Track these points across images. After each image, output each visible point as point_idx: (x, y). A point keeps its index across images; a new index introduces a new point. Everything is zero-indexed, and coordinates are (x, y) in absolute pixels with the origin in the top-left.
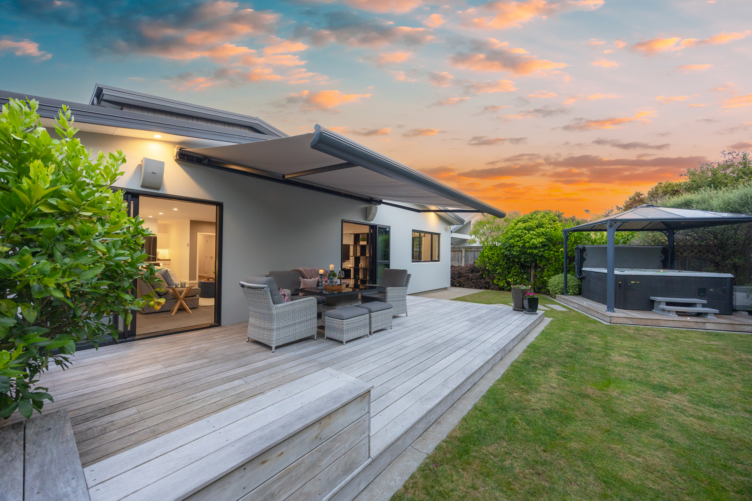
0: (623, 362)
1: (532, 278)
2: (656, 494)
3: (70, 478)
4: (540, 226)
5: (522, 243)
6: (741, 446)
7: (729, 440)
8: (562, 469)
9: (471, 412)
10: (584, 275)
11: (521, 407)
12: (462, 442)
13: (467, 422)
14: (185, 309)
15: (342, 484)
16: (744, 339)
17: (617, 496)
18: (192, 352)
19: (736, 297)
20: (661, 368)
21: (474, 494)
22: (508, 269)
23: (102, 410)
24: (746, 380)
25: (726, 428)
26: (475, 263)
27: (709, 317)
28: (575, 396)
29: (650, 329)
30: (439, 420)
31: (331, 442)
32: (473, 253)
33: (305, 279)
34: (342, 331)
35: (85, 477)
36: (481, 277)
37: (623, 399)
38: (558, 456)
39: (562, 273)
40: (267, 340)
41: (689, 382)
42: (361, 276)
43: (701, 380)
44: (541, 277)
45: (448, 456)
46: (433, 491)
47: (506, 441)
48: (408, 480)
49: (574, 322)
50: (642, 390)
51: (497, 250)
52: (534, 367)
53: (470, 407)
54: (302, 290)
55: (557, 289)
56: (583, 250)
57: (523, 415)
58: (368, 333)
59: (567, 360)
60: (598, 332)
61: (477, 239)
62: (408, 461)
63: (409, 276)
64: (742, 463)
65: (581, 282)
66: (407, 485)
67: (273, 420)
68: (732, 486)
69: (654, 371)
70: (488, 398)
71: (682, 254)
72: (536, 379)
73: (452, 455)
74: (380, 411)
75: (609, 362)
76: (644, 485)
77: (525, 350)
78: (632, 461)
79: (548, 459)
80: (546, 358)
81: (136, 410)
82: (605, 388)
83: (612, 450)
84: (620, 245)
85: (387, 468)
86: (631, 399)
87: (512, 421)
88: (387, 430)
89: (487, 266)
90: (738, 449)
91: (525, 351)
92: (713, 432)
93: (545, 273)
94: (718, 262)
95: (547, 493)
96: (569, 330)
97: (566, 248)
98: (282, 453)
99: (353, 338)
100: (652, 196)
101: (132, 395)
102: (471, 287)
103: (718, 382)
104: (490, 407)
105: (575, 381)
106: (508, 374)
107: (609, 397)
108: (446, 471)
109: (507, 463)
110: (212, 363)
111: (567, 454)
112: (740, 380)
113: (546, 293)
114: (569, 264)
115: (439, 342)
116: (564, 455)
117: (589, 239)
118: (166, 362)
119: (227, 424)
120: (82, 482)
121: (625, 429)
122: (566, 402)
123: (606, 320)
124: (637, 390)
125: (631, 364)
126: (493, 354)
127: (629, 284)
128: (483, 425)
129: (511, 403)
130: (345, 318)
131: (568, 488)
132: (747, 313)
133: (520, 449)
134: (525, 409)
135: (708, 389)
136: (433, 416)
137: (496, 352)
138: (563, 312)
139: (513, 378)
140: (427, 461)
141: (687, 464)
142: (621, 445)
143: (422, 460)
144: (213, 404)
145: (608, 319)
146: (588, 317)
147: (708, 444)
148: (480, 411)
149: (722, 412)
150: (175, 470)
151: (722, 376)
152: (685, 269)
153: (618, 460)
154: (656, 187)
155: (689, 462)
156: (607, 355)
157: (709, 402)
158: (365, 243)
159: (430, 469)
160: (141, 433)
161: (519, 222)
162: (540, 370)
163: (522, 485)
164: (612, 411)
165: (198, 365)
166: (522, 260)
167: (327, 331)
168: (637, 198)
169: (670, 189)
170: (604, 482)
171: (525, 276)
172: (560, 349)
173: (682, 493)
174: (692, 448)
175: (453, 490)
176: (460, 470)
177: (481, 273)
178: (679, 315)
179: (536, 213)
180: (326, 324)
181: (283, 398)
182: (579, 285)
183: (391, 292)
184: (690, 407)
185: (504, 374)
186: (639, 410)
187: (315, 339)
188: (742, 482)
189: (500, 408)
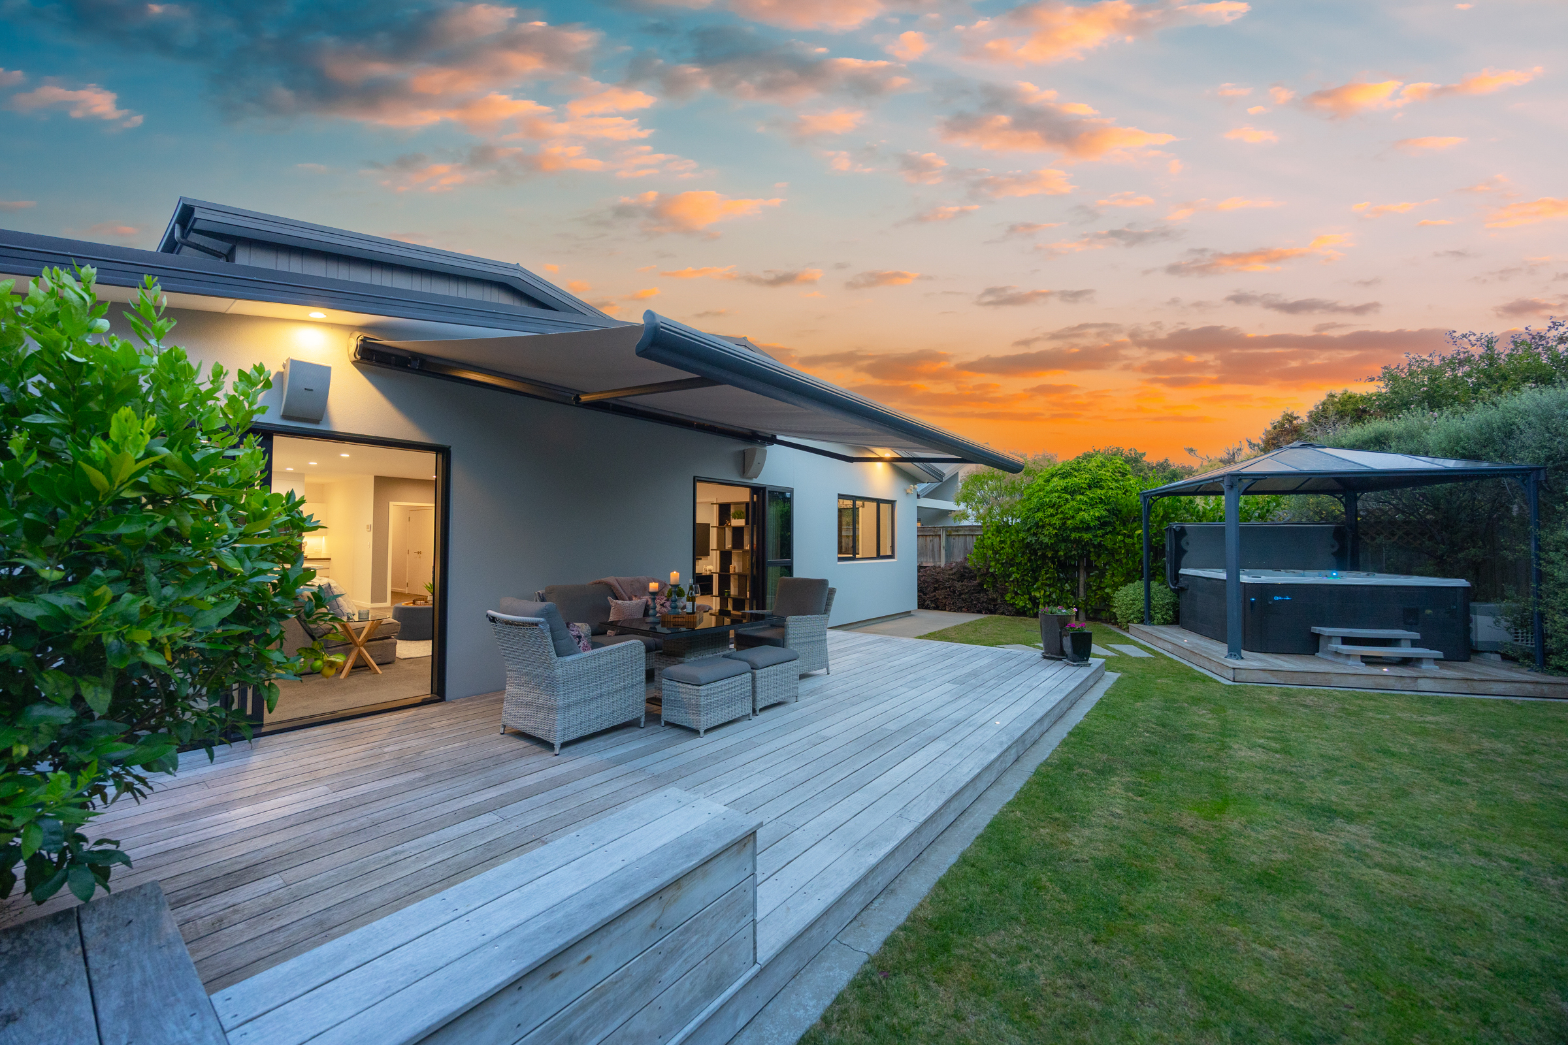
0: (1254, 760)
1: (1081, 589)
2: (1300, 1018)
3: (188, 1015)
4: (1095, 484)
5: (1061, 519)
6: (1465, 921)
7: (1443, 910)
8: (1126, 976)
9: (954, 869)
10: (1183, 583)
11: (1052, 857)
12: (936, 929)
13: (946, 889)
14: (367, 666)
15: (703, 1015)
16: (1491, 709)
17: (1227, 1023)
18: (387, 757)
19: (1476, 624)
20: (1326, 771)
21: (959, 1028)
22: (1034, 571)
23: (211, 883)
24: (1486, 793)
25: (1440, 888)
26: (966, 559)
27: (1424, 666)
28: (1158, 832)
29: (1310, 693)
30: (892, 887)
31: (680, 935)
32: (962, 539)
33: (620, 602)
34: (697, 708)
35: (216, 1012)
36: (980, 589)
37: (1249, 836)
38: (1120, 951)
39: (1140, 580)
40: (543, 730)
41: (1379, 798)
42: (734, 591)
43: (1402, 793)
44: (1099, 588)
45: (909, 956)
46: (878, 1026)
47: (1021, 925)
48: (831, 1005)
49: (1165, 681)
50: (1287, 817)
51: (1011, 534)
52: (1080, 776)
53: (953, 859)
54: (613, 625)
55: (1130, 612)
56: (1181, 533)
57: (1056, 871)
58: (750, 712)
59: (1146, 759)
60: (1209, 702)
61: (970, 511)
62: (830, 969)
63: (833, 591)
64: (1464, 954)
65: (1178, 597)
66: (828, 1015)
67: (570, 893)
68: (1441, 999)
69: (1313, 778)
70: (989, 840)
71: (1373, 539)
72: (1084, 800)
73: (916, 955)
74: (774, 871)
75: (1227, 760)
76: (1279, 1002)
77: (1064, 740)
78: (1259, 956)
79: (1102, 957)
80: (1106, 756)
81: (281, 881)
82: (1217, 815)
83: (1223, 936)
84: (1253, 521)
85: (790, 984)
86: (1265, 836)
87: (1034, 885)
88: (788, 909)
89: (990, 566)
90: (1458, 928)
91: (1064, 743)
92: (1415, 896)
93: (1107, 580)
94: (1442, 556)
95: (1097, 1022)
96: (1152, 696)
97: (1147, 528)
98: (589, 958)
99: (720, 723)
100: (1316, 422)
101: (269, 850)
102: (959, 610)
103: (1433, 798)
104: (993, 858)
105: (1159, 802)
106: (1030, 789)
107: (1224, 832)
108: (904, 985)
109: (1023, 967)
110: (432, 780)
111: (1137, 946)
112: (1474, 793)
113: (1111, 619)
114: (1155, 561)
115: (892, 726)
116: (1132, 948)
117: (1191, 510)
118: (335, 781)
119: (481, 904)
120: (211, 1020)
121: (1250, 895)
122: (1140, 845)
123: (1226, 675)
124: (1277, 817)
125: (1270, 764)
126: (999, 751)
127: (1270, 603)
128: (978, 893)
129: (1033, 848)
130: (703, 682)
131: (1136, 1012)
132: (1497, 657)
133: (1048, 939)
134: (1060, 860)
135: (1413, 812)
136: (879, 879)
137: (1005, 746)
138: (1141, 660)
139: (1038, 798)
140: (868, 967)
141: (1361, 960)
142: (1241, 926)
143: (859, 966)
144: (439, 865)
145: (1230, 674)
146: (1191, 669)
147: (1405, 918)
148: (973, 866)
149: (1435, 856)
150: (389, 993)
151: (1441, 785)
152: (1380, 571)
153: (1234, 955)
154: (1324, 404)
155: (1366, 956)
156: (1224, 747)
157: (1414, 838)
158: (741, 522)
159: (873, 984)
160: (295, 927)
161: (1053, 476)
162: (1092, 780)
163: (1049, 1009)
164: (1228, 861)
165: (403, 784)
166: (1061, 553)
167: (665, 709)
168: (1287, 426)
169: (1350, 407)
170: (1206, 998)
171: (1067, 587)
172: (1133, 736)
173: (1347, 1013)
174: (1374, 928)
175: (918, 1023)
176: (931, 984)
177: (978, 580)
178: (1367, 663)
179: (1088, 457)
180: (664, 695)
181: (586, 851)
182: (1175, 604)
183: (796, 626)
184: (1377, 849)
185: (1020, 791)
186: (1280, 856)
187: (642, 725)
188: (1460, 989)
189: (1012, 860)
